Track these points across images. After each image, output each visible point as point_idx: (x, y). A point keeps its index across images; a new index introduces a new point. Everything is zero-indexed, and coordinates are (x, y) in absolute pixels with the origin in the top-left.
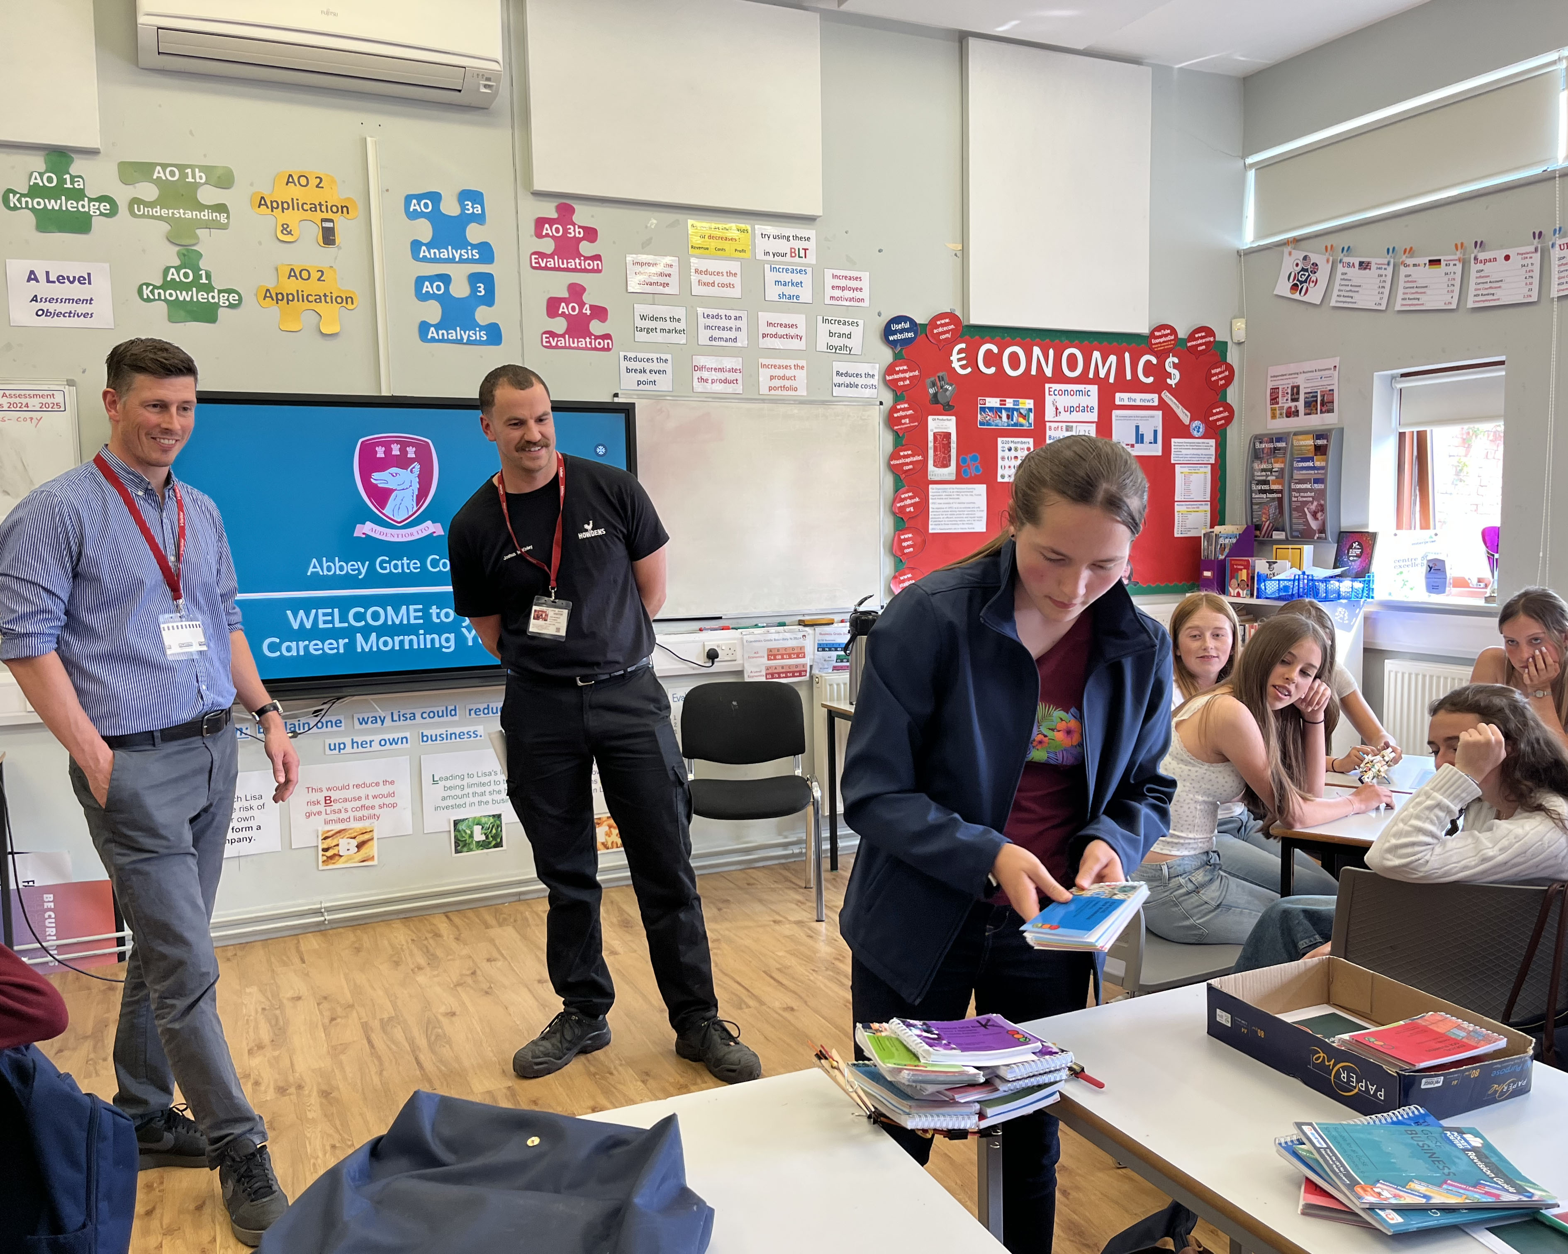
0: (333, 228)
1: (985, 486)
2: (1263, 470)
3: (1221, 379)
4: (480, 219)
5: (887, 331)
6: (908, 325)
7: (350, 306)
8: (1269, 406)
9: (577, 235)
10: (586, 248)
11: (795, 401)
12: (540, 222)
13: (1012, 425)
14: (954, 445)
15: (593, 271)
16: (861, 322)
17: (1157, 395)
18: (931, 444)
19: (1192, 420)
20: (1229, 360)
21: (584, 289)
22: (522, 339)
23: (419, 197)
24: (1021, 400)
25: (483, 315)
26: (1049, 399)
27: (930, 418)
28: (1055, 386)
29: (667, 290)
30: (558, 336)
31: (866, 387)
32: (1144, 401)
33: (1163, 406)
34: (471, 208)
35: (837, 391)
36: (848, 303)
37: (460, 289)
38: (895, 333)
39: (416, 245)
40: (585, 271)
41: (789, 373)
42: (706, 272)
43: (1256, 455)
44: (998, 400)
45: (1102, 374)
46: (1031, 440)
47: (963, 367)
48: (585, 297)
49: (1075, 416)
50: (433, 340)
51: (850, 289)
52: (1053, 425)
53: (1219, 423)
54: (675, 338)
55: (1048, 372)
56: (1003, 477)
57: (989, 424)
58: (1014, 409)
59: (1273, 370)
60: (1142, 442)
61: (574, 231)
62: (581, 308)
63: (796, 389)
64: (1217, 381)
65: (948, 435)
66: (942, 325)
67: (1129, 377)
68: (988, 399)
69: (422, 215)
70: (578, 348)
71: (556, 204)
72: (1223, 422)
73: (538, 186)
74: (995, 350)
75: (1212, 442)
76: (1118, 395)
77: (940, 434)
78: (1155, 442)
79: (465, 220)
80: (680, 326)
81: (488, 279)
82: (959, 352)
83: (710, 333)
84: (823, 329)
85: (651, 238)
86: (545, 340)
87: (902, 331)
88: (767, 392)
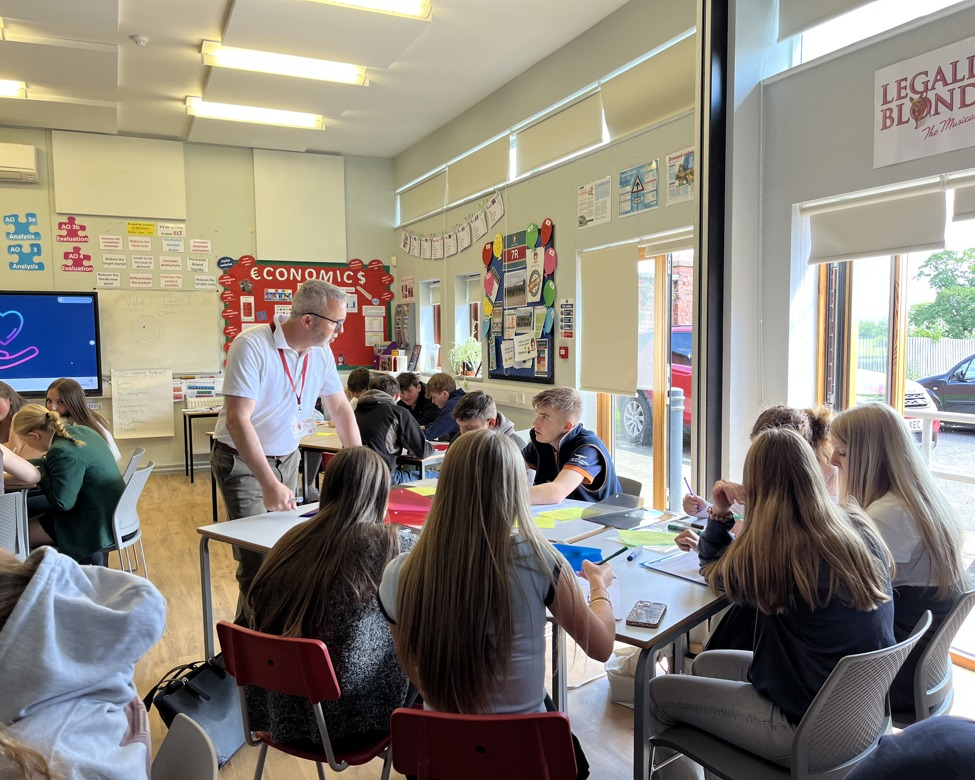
2: (398, 319)
3: (387, 281)
4: (35, 224)
5: (219, 263)
6: (229, 261)
9: (77, 229)
10: (81, 233)
11: (177, 290)
12: (60, 224)
13: (282, 300)
14: (253, 308)
15: (84, 242)
16: (207, 260)
17: (354, 288)
18: (242, 307)
19: (373, 298)
20: (391, 273)
21: (80, 249)
22: (53, 268)
23: (9, 217)
24: (286, 290)
25: (36, 259)
27: (241, 297)
29: (117, 248)
30: (69, 266)
31: (210, 285)
33: (357, 292)
34: (30, 219)
35: (196, 286)
36: (201, 252)
37: (26, 250)
38: (223, 263)
39: (8, 234)
40: (81, 242)
41: (173, 279)
42: (135, 241)
44: (274, 290)
47: (256, 277)
48: (81, 252)
50: (15, 269)
51: (201, 247)
53: (387, 299)
54: (121, 267)
55: (299, 278)
57: (270, 300)
58: (282, 294)
59: (403, 278)
61: (76, 227)
62: (79, 256)
63: (177, 286)
64: (384, 282)
65: (250, 304)
66: (245, 260)
67: (339, 280)
68: (269, 290)
69: (11, 223)
70: (78, 271)
71: (68, 217)
72: (389, 299)
73: (60, 211)
74: (272, 270)
75: (383, 307)
77: (247, 303)
78: (354, 307)
79: (28, 224)
80: (123, 262)
81: (38, 246)
82: (255, 271)
83: (137, 264)
84: (190, 263)
85: (110, 229)
86: (63, 268)
87: (227, 263)
88: (164, 287)
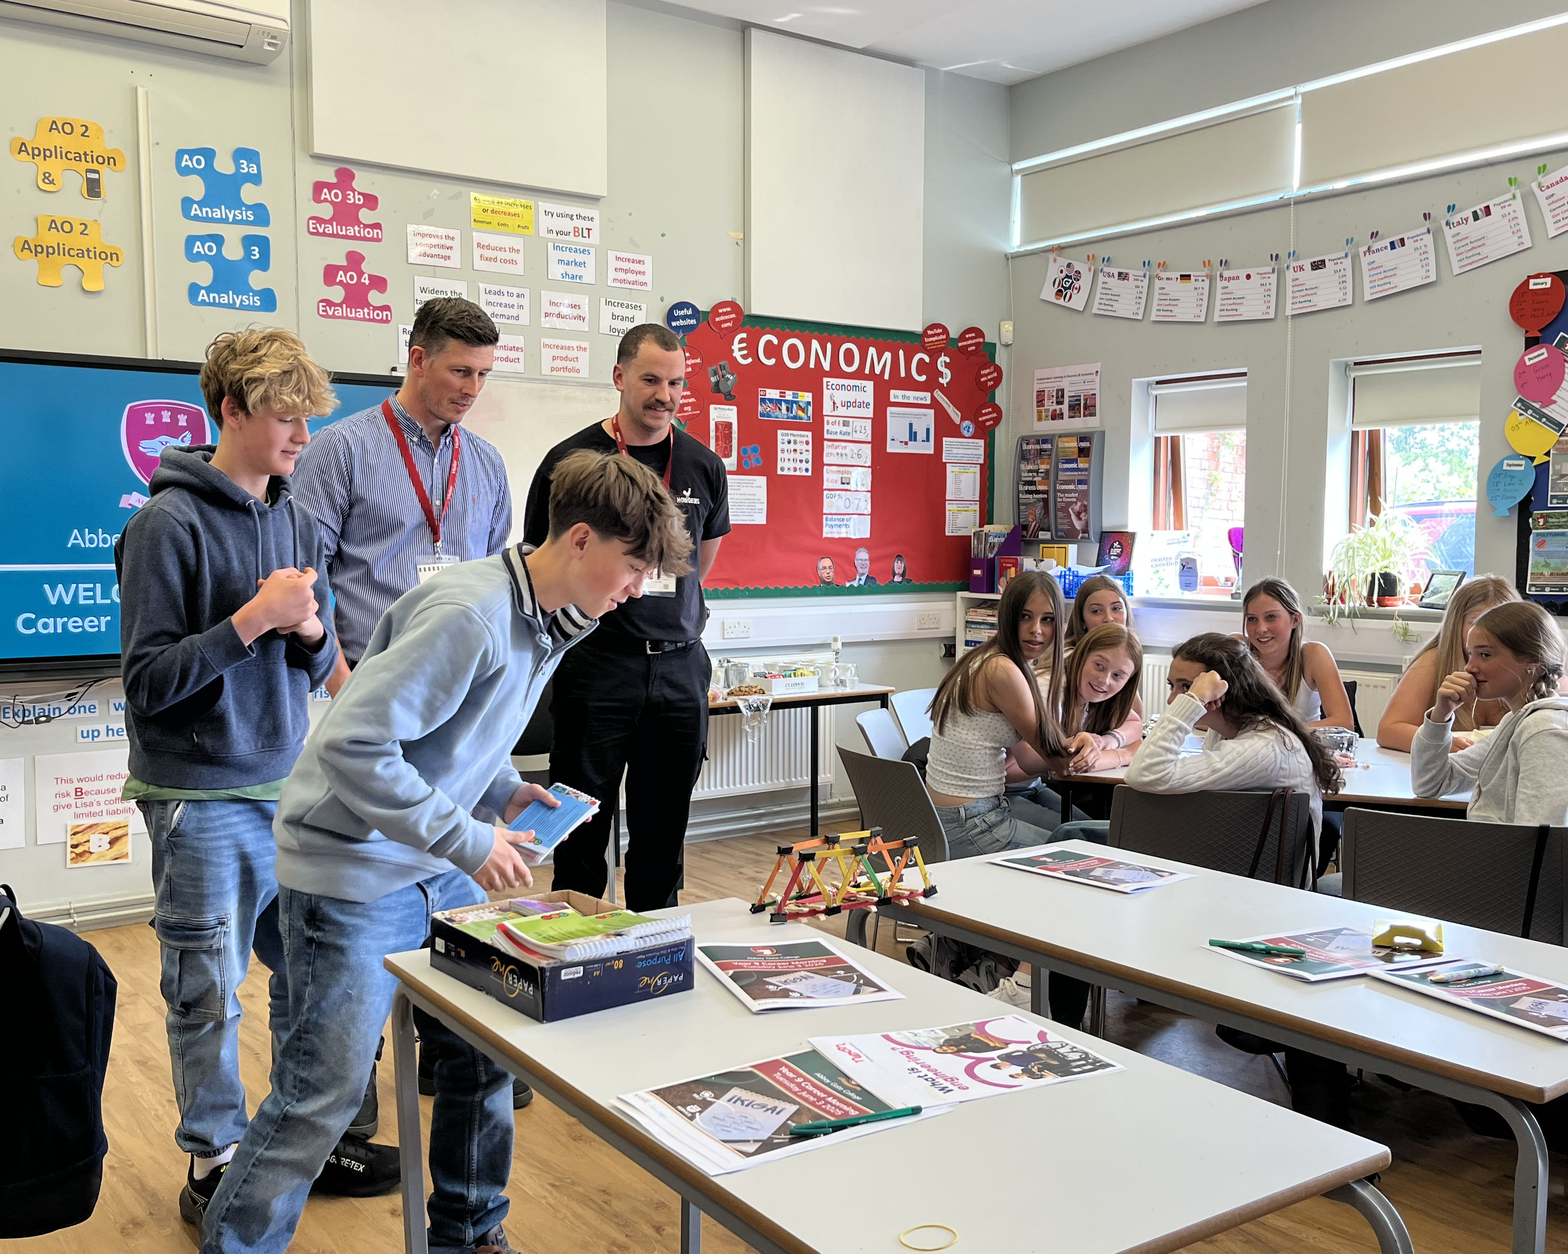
0: (98, 181)
1: (765, 478)
2: (1030, 471)
3: (990, 380)
4: (256, 179)
5: (671, 316)
6: (690, 312)
7: (114, 263)
8: (1035, 409)
9: (357, 202)
10: (365, 216)
11: (577, 383)
12: (319, 187)
13: (792, 418)
14: (735, 436)
15: (372, 239)
16: (644, 307)
17: (929, 394)
18: (712, 434)
19: (962, 419)
20: (997, 362)
21: (363, 258)
22: (297, 306)
23: (192, 153)
24: (800, 393)
25: (257, 279)
26: (826, 393)
27: (712, 407)
28: (833, 381)
29: (447, 263)
30: (335, 305)
32: (917, 398)
33: (935, 404)
34: (245, 167)
36: (631, 286)
37: (233, 251)
38: (677, 319)
39: (187, 203)
40: (365, 239)
41: (571, 354)
42: (488, 247)
43: (1024, 456)
44: (778, 391)
45: (878, 371)
46: (810, 434)
47: (744, 357)
48: (364, 266)
49: (853, 411)
50: (203, 303)
51: (633, 272)
52: (831, 419)
53: (988, 424)
55: (826, 366)
56: (782, 469)
57: (769, 416)
58: (793, 402)
59: (1039, 374)
60: (915, 440)
61: (354, 197)
62: (359, 277)
63: (578, 371)
64: (986, 381)
65: (729, 425)
66: (724, 314)
67: (903, 374)
68: (768, 391)
69: (194, 171)
70: (356, 319)
71: (336, 168)
72: (992, 422)
73: (318, 149)
74: (775, 341)
75: (981, 442)
76: (892, 392)
77: (722, 423)
78: (928, 440)
79: (238, 179)
81: (263, 243)
82: (741, 341)
84: (606, 312)
85: (433, 209)
86: (321, 308)
87: (684, 317)
88: (548, 372)
